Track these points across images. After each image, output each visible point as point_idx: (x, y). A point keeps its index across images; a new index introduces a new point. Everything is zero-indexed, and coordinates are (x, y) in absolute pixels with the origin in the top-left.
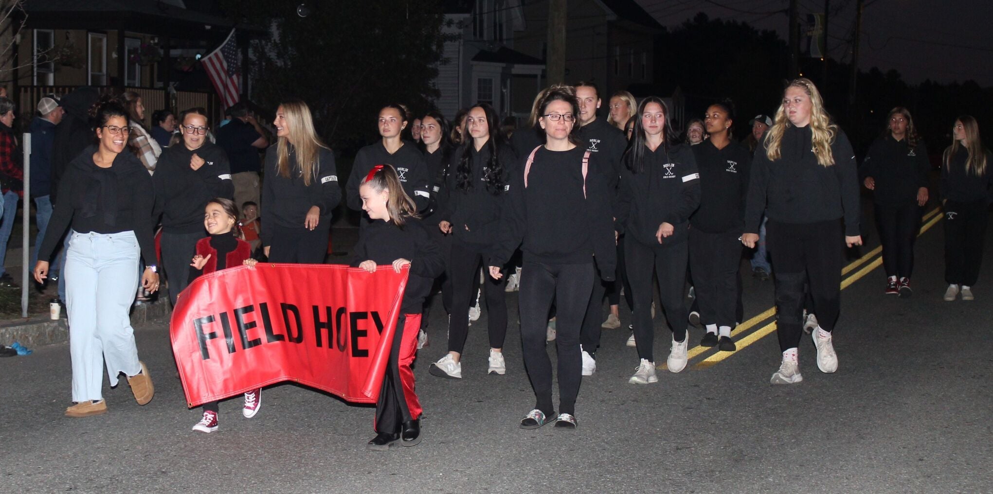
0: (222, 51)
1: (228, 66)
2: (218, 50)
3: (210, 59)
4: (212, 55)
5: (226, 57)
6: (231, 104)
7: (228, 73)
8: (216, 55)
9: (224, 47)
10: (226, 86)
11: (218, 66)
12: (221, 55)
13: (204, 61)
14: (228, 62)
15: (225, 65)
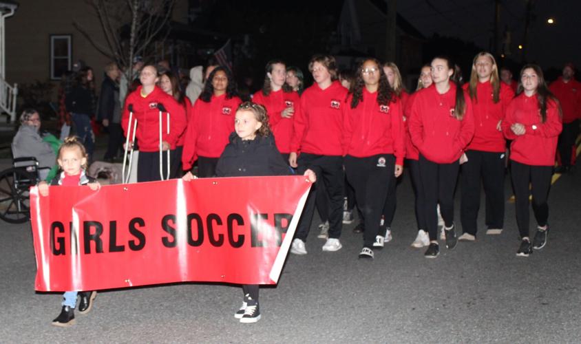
0: (224, 50)
2: (222, 50)
4: (219, 52)
8: (221, 52)
11: (222, 57)
12: (223, 52)
15: (225, 56)
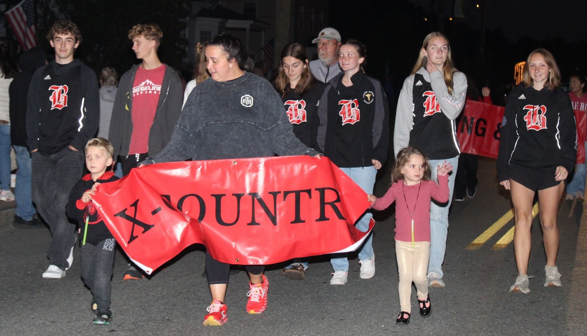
1: (28, 18)
3: (13, 12)
5: (26, 12)
6: (30, 47)
7: (27, 24)
9: (24, 3)
10: (25, 34)
13: (8, 15)
14: (27, 15)
